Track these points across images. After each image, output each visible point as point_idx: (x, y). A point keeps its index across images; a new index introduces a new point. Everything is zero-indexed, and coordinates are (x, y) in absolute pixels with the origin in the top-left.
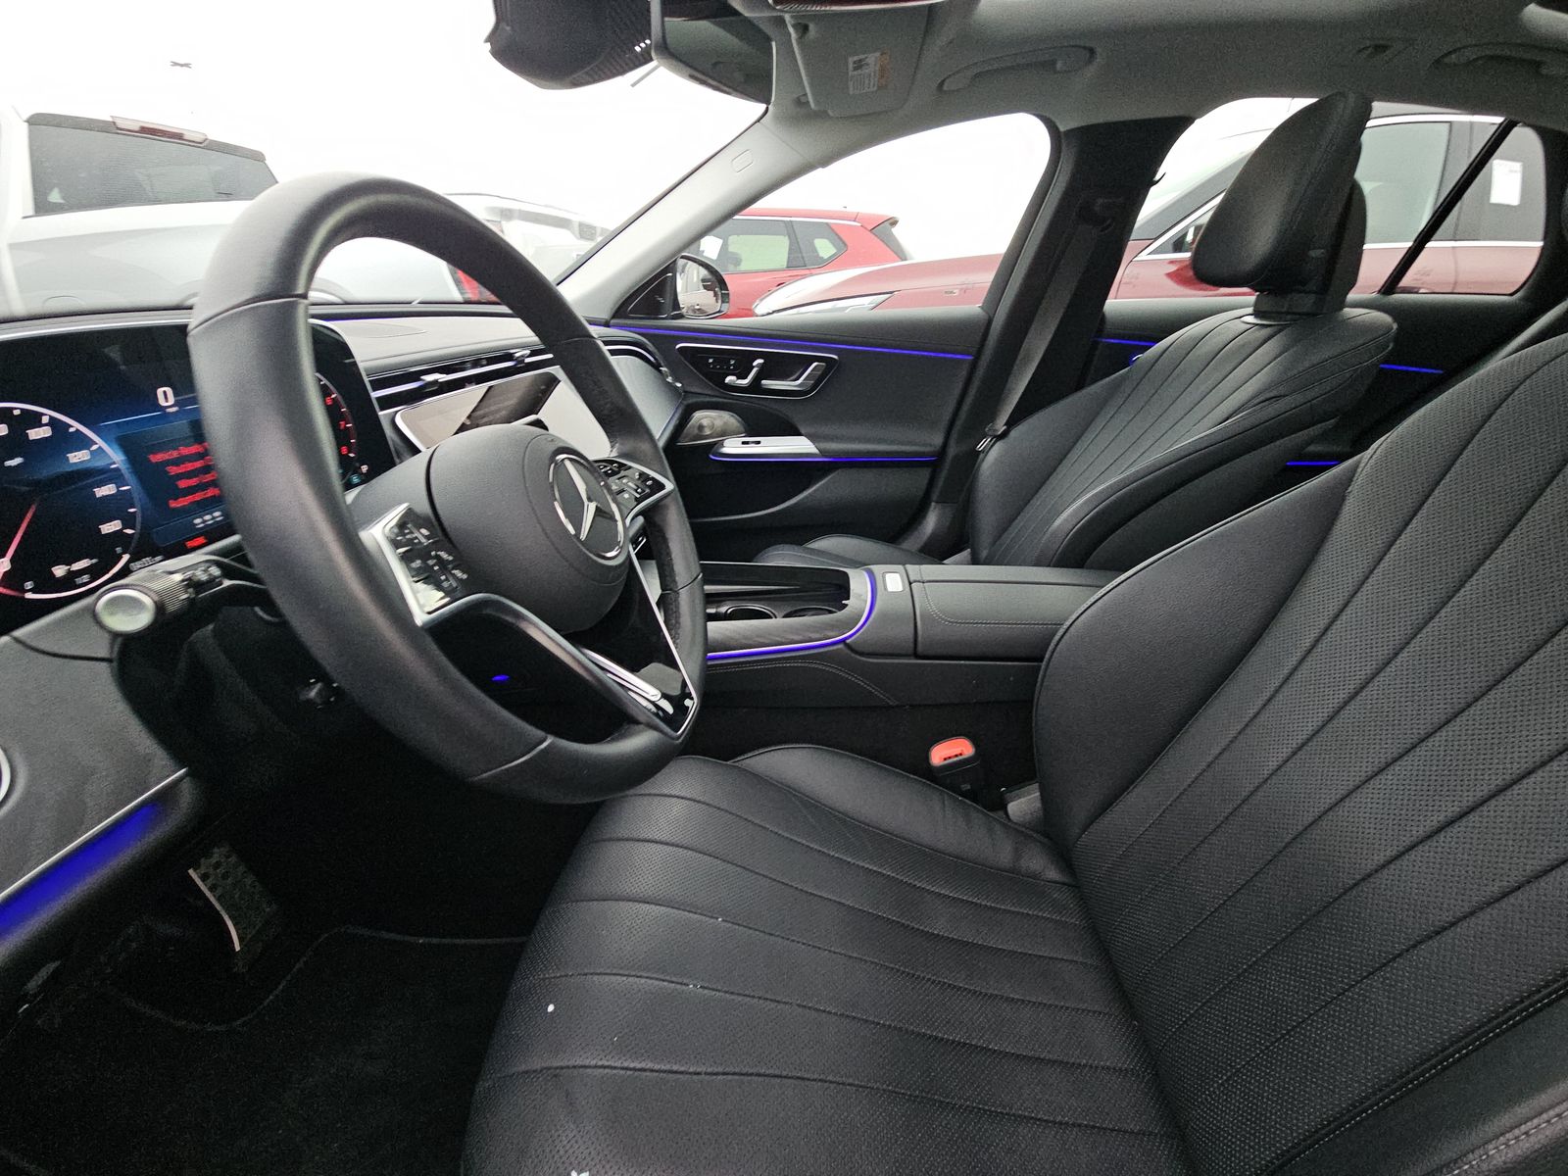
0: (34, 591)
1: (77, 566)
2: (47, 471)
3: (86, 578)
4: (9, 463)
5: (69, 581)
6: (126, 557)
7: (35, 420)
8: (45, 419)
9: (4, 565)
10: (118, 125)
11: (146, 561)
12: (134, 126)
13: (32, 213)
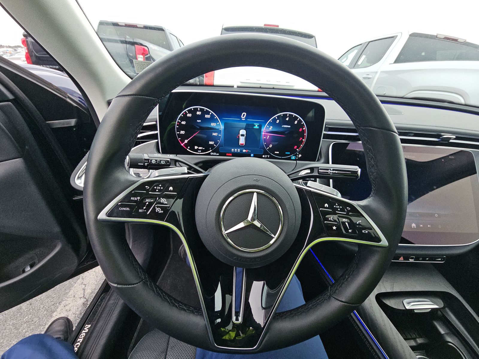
0: (189, 149)
1: (200, 148)
2: (205, 125)
3: (200, 151)
4: (198, 121)
5: (197, 150)
6: (211, 151)
7: (208, 113)
8: (210, 113)
9: (186, 141)
10: (438, 37)
11: (215, 154)
12: (443, 37)
13: (393, 63)
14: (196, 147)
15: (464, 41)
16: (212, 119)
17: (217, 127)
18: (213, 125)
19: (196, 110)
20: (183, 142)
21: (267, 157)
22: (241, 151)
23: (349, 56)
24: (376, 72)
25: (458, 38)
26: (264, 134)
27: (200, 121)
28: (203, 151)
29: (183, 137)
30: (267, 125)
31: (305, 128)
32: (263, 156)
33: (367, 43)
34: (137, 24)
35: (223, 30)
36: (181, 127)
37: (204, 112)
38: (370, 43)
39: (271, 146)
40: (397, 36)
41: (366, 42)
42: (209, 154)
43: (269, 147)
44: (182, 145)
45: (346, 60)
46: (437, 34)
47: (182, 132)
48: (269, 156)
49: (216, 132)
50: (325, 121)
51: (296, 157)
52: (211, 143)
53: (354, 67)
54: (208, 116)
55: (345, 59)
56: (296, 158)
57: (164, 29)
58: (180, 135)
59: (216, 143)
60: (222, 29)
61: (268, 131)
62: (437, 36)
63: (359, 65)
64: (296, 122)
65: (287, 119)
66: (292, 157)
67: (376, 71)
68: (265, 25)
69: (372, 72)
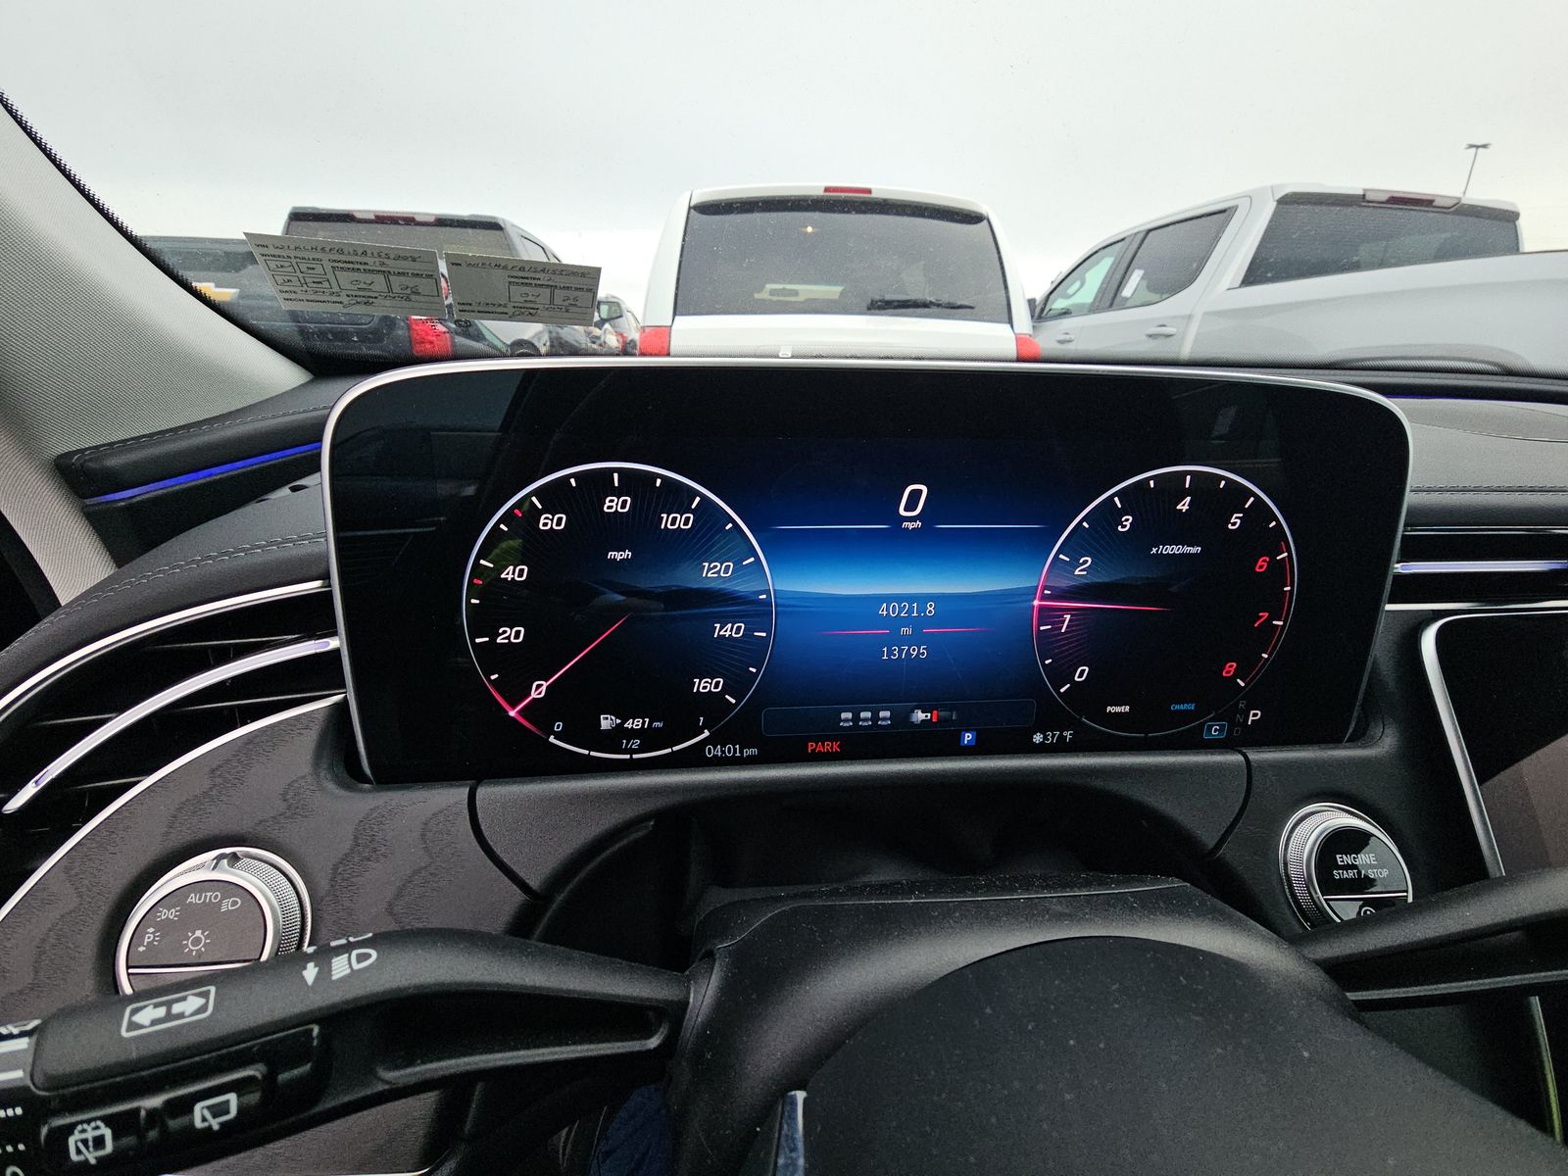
0: (560, 737)
1: (634, 722)
2: (663, 579)
3: (636, 743)
4: (611, 554)
5: (612, 741)
6: (705, 734)
8: (695, 502)
9: (539, 690)
10: (1367, 198)
11: (731, 750)
12: (1384, 197)
13: (1238, 285)
14: (607, 722)
15: (1455, 202)
16: (709, 534)
17: (743, 587)
18: (715, 572)
19: (599, 484)
20: (519, 692)
21: (1062, 738)
22: (901, 719)
23: (1088, 276)
24: (1190, 317)
25: (1434, 195)
26: (1041, 608)
27: (627, 554)
28: (649, 740)
29: (518, 667)
30: (1059, 551)
31: (1289, 553)
32: (1038, 738)
33: (1142, 235)
34: (416, 213)
35: (692, 210)
36: (499, 603)
37: (651, 498)
38: (1151, 234)
39: (1081, 675)
40: (1237, 207)
41: (1136, 234)
42: (693, 759)
43: (1072, 681)
44: (512, 714)
45: (1079, 289)
46: (1365, 190)
47: (511, 635)
48: (1068, 734)
49: (733, 618)
50: (1410, 499)
51: (1232, 724)
52: (704, 685)
53: (1111, 305)
54: (680, 519)
55: (1077, 284)
56: (1230, 731)
57: (503, 225)
58: (493, 655)
59: (735, 686)
60: (690, 208)
61: (1064, 583)
62: (1364, 195)
63: (1127, 299)
64: (1235, 521)
65: (1184, 506)
66: (1210, 727)
67: (1188, 313)
68: (827, 190)
69: (1175, 317)
